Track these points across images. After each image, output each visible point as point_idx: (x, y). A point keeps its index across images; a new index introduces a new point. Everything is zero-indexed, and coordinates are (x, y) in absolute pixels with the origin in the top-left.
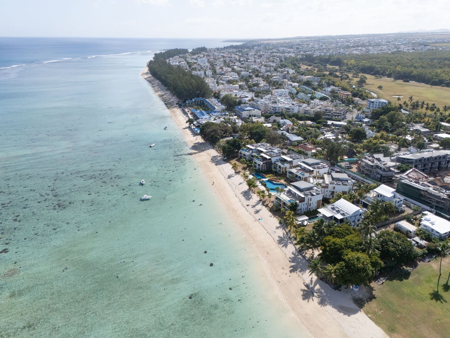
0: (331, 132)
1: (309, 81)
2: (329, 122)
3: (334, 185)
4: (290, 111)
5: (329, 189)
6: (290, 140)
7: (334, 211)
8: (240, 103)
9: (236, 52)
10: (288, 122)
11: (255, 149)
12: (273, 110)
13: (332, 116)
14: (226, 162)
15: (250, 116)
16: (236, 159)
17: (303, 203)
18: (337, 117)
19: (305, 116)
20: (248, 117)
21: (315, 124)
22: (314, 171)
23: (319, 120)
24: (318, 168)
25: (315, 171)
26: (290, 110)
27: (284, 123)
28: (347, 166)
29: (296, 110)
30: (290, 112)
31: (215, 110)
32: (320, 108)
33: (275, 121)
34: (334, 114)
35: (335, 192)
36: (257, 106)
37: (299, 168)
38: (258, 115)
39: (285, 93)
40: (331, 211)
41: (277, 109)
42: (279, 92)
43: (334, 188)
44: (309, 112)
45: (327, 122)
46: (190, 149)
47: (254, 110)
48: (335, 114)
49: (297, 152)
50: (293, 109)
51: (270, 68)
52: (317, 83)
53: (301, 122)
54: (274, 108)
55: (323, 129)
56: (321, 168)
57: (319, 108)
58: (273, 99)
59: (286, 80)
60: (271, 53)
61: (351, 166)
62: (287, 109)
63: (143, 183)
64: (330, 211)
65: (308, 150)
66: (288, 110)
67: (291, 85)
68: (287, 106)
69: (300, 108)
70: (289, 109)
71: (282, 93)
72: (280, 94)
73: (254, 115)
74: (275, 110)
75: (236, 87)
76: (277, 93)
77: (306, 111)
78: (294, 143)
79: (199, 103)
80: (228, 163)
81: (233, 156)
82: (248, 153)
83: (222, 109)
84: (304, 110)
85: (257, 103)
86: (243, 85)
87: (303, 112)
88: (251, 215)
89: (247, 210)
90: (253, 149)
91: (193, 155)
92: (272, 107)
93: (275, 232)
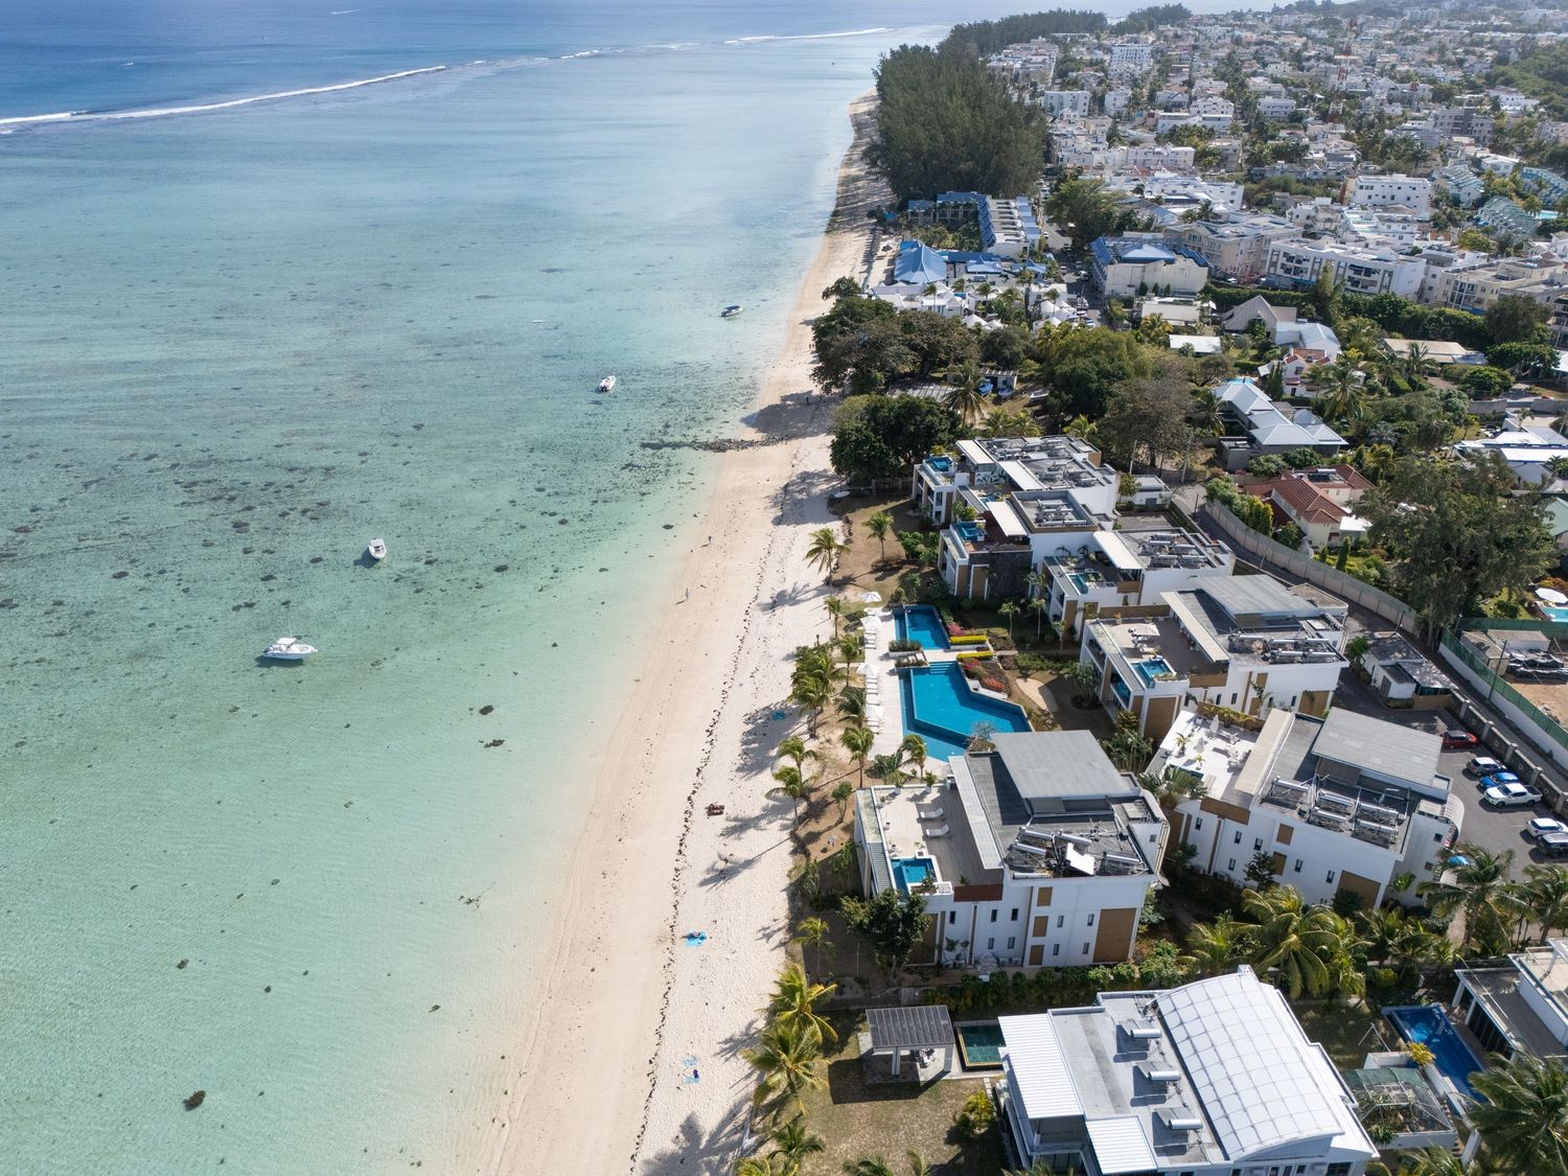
0: (1552, 419)
3: (1291, 817)
4: (1373, 283)
5: (1250, 832)
6: (1252, 440)
7: (1124, 1073)
8: (1127, 222)
9: (1310, 25)
10: (1321, 339)
11: (992, 467)
12: (1288, 271)
14: (835, 513)
15: (1142, 290)
16: (892, 504)
17: (986, 907)
19: (1441, 314)
20: (1131, 292)
21: (1479, 363)
22: (1231, 669)
23: (1506, 346)
24: (1271, 654)
25: (1241, 670)
26: (1374, 277)
27: (1295, 339)
28: (1532, 664)
29: (1407, 281)
30: (1371, 289)
31: (990, 250)
32: (1550, 283)
33: (1254, 326)
35: (1290, 865)
36: (1213, 243)
37: (1152, 629)
38: (1188, 287)
39: (1411, 193)
40: (1099, 1056)
41: (1305, 265)
42: (1378, 189)
43: (1285, 834)
44: (1478, 294)
45: (1556, 362)
46: (747, 421)
47: (1170, 262)
49: (1237, 513)
50: (1391, 274)
51: (1414, 88)
53: (1399, 345)
54: (1290, 259)
55: (1520, 394)
56: (1290, 660)
57: (1546, 277)
58: (1329, 220)
59: (1466, 140)
60: (1473, 30)
61: (1556, 665)
62: (1357, 269)
63: (378, 556)
64: (1089, 1063)
65: (1309, 516)
66: (1362, 277)
67: (1476, 162)
68: (1364, 257)
69: (1435, 269)
70: (1369, 272)
71: (1395, 191)
72: (1378, 200)
73: (1162, 285)
74: (1298, 271)
75: (1181, 158)
76: (1369, 192)
77: (1461, 290)
78: (1262, 459)
79: (961, 214)
80: (840, 519)
81: (887, 486)
82: (949, 484)
83: (1028, 245)
84: (1457, 282)
85: (1213, 232)
86: (1231, 151)
87: (1445, 294)
88: (676, 884)
89: (686, 842)
90: (977, 467)
91: (728, 452)
92: (1285, 254)
93: (695, 1072)
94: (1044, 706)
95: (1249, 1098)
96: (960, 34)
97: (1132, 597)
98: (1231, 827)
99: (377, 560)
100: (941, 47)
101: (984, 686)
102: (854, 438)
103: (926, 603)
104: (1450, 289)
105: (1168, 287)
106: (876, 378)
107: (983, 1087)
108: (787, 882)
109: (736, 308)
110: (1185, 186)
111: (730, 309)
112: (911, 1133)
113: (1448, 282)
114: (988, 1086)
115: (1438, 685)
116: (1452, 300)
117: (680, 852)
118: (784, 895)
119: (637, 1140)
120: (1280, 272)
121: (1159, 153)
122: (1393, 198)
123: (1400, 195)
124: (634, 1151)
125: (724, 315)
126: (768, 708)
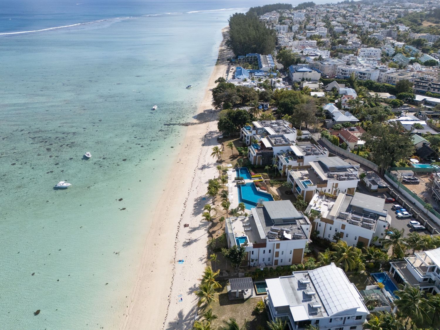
0: (414, 113)
1: (421, 39)
2: (419, 98)
3: (345, 222)
4: (366, 77)
5: (334, 227)
6: (333, 120)
7: (300, 293)
8: (298, 61)
9: (348, 7)
10: (352, 93)
12: (342, 74)
13: (429, 89)
14: (219, 142)
15: (303, 80)
16: (235, 140)
18: (436, 90)
19: (384, 85)
20: (300, 80)
21: (394, 98)
22: (328, 182)
23: (401, 93)
24: (339, 178)
25: (331, 182)
26: (366, 75)
27: (345, 93)
28: (409, 179)
29: (374, 76)
30: (365, 79)
31: (261, 69)
32: (413, 76)
33: (334, 89)
34: (432, 86)
35: (345, 235)
36: (322, 67)
37: (306, 172)
38: (316, 79)
39: (375, 53)
40: (293, 289)
41: (347, 72)
42: (366, 52)
43: (343, 227)
44: (394, 80)
45: (415, 97)
46: (194, 117)
47: (310, 72)
48: (435, 86)
49: (330, 140)
50: (370, 74)
51: (376, 24)
52: (432, 43)
53: (372, 94)
54: (343, 71)
55: (405, 107)
56: (344, 179)
58: (353, 60)
59: (390, 38)
60: (391, 8)
61: (416, 179)
62: (361, 73)
63: (88, 157)
64: (290, 291)
65: (349, 140)
66: (363, 75)
67: (393, 44)
68: (363, 70)
69: (382, 73)
70: (364, 74)
71: (371, 52)
72: (367, 55)
73: (309, 78)
74: (345, 74)
75: (313, 44)
76: (364, 52)
77: (389, 79)
78: (336, 125)
79: (253, 60)
80: (221, 144)
81: (233, 135)
82: (250, 134)
83: (271, 68)
84: (388, 76)
85: (322, 64)
86: (327, 42)
87: (385, 80)
88: (175, 246)
89: (178, 235)
90: (258, 129)
91: (189, 126)
92: (342, 70)
93: (181, 299)
94: (277, 194)
95: (334, 299)
96: (252, 10)
97: (301, 163)
98: (329, 225)
99: (89, 158)
100: (247, 13)
101: (261, 189)
102: (224, 121)
103: (244, 167)
104: (386, 78)
105: (310, 79)
106: (230, 105)
107: (262, 299)
108: (207, 245)
109: (190, 86)
110: (314, 51)
111: (189, 86)
112: (242, 313)
113: (386, 77)
114: (263, 299)
115: (384, 186)
116: (387, 81)
117: (176, 237)
118: (206, 248)
119: (165, 318)
120: (340, 74)
121: (307, 42)
122: (370, 54)
123: (372, 53)
124: (164, 322)
125: (187, 88)
126: (201, 197)
